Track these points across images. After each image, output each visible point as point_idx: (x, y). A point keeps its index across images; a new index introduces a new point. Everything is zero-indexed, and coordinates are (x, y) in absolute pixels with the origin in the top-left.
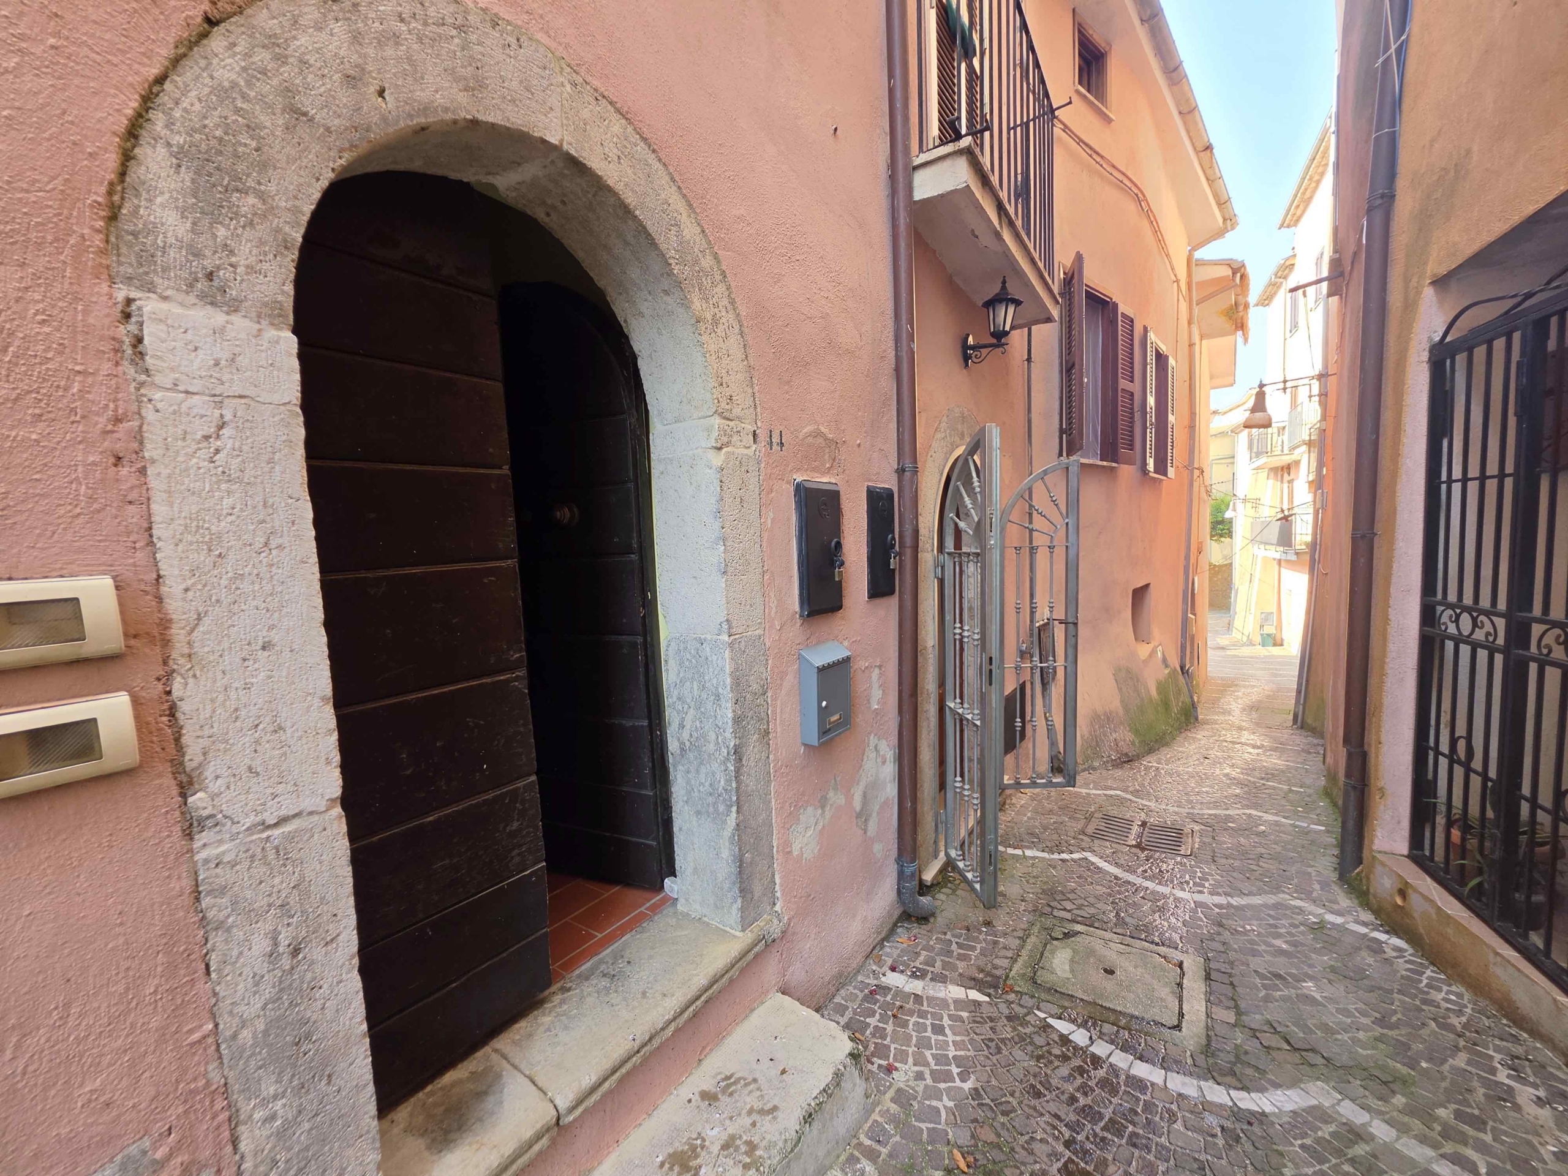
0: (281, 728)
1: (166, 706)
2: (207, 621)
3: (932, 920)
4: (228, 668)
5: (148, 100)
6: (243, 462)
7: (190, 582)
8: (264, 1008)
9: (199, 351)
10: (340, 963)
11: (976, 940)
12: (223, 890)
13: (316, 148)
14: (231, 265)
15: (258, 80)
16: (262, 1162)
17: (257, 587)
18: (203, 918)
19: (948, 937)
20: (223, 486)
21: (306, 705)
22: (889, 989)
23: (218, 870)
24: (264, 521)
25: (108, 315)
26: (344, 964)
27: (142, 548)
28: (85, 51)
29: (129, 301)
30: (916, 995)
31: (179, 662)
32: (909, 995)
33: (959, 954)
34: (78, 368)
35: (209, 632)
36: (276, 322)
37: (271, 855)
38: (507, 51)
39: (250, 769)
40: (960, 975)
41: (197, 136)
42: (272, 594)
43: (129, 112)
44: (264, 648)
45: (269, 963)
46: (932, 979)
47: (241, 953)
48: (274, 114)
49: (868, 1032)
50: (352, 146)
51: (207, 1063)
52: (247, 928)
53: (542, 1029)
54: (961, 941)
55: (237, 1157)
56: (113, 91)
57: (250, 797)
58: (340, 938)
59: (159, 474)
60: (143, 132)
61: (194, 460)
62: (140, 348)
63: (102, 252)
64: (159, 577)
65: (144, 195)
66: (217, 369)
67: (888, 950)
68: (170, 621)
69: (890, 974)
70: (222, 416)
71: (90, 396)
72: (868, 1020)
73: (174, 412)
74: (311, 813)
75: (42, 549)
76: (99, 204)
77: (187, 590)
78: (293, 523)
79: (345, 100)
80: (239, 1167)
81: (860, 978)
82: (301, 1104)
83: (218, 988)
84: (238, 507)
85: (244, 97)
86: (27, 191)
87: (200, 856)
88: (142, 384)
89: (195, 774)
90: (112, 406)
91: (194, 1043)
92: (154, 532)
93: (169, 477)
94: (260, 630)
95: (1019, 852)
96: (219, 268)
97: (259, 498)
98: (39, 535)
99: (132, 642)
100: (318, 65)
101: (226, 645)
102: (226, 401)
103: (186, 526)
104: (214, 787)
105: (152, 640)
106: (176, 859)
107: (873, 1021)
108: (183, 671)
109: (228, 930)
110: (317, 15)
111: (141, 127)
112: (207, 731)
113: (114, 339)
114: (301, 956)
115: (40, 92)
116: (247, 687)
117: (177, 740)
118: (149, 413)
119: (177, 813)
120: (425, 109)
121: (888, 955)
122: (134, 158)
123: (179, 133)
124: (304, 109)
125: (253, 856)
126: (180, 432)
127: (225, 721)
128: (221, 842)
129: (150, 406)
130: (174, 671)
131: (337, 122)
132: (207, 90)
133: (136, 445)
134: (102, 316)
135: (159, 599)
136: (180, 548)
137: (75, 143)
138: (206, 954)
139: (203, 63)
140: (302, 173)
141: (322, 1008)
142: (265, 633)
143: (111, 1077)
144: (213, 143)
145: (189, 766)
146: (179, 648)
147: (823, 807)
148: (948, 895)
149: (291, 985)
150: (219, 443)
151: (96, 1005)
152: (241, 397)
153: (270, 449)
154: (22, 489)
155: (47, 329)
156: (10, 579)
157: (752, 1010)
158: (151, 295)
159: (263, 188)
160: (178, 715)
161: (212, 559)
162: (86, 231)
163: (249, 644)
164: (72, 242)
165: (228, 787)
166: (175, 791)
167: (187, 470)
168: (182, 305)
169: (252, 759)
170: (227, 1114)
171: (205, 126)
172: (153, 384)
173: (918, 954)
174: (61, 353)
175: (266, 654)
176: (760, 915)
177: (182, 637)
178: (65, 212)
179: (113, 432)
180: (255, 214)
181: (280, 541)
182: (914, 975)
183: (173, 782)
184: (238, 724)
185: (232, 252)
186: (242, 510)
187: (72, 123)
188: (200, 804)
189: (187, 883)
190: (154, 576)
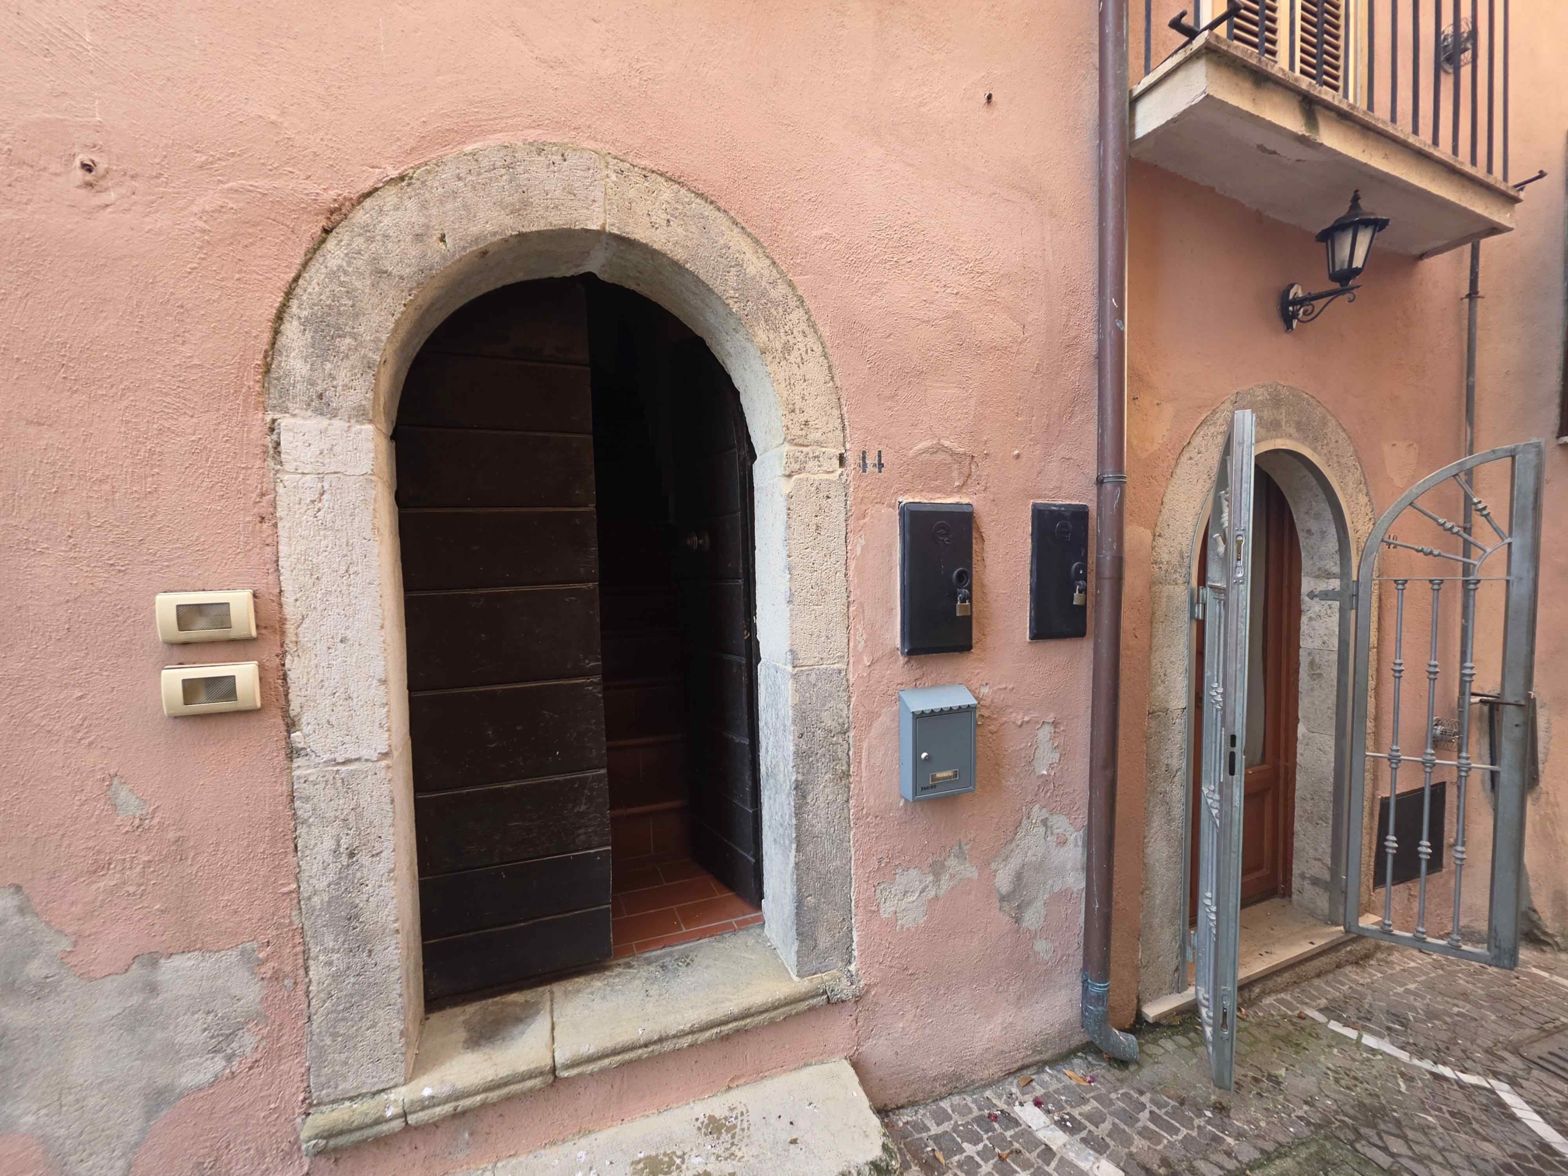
0: (350, 698)
1: (281, 673)
2: (307, 621)
3: (1133, 1068)
4: (319, 652)
5: (289, 294)
6: (335, 516)
7: (298, 595)
8: (329, 886)
9: (312, 446)
10: (381, 873)
11: (1188, 1123)
12: (307, 799)
13: (392, 293)
14: (333, 387)
15: (355, 259)
16: (323, 990)
17: (340, 600)
18: (295, 814)
19: (1144, 1099)
20: (322, 533)
21: (367, 683)
22: (1017, 1123)
23: (305, 785)
24: (345, 556)
25: (261, 431)
26: (383, 874)
27: (272, 573)
28: (255, 276)
29: (274, 421)
30: (1048, 1148)
31: (290, 647)
32: (1038, 1143)
33: (1145, 1128)
34: (243, 466)
35: (308, 628)
36: (361, 419)
37: (339, 783)
38: (552, 168)
39: (329, 722)
40: (1131, 1155)
41: (316, 308)
42: (349, 605)
43: (277, 305)
44: (342, 641)
45: (334, 857)
46: (1083, 1140)
47: (316, 844)
48: (364, 278)
49: (956, 1158)
50: (418, 284)
51: (291, 910)
52: (321, 828)
53: (589, 990)
54: (1161, 1112)
55: (307, 980)
56: (268, 295)
57: (328, 740)
58: (383, 855)
59: (284, 527)
60: (286, 315)
61: (305, 517)
62: (279, 449)
63: (259, 394)
64: (281, 591)
65: (285, 354)
66: (321, 456)
67: (1046, 1077)
68: (286, 619)
69: (1029, 1107)
70: (323, 487)
71: (248, 482)
72: (965, 1145)
73: (294, 487)
74: (367, 760)
75: (220, 573)
76: (259, 365)
77: (296, 600)
78: (365, 556)
79: (414, 253)
80: (308, 987)
81: (988, 1093)
82: (349, 963)
83: (301, 863)
84: (330, 546)
85: (345, 273)
86: (221, 367)
87: (296, 773)
88: (277, 471)
89: (296, 719)
90: (259, 486)
91: (285, 894)
92: (280, 563)
93: (290, 528)
94: (340, 629)
95: (1352, 1034)
96: (326, 390)
97: (344, 540)
98: (219, 565)
99: (264, 631)
100: (396, 234)
101: (318, 637)
102: (326, 476)
103: (298, 559)
104: (307, 730)
105: (275, 632)
106: (281, 772)
107: (970, 1149)
108: (291, 652)
109: (309, 826)
110: (396, 199)
111: (284, 312)
112: (303, 693)
113: (263, 445)
114: (355, 859)
115: (230, 308)
116: (330, 666)
117: (287, 695)
118: (280, 490)
119: (284, 743)
120: (477, 239)
121: (1043, 1084)
122: (280, 332)
123: (305, 309)
124: (385, 269)
125: (327, 781)
126: (297, 499)
127: (315, 687)
128: (309, 767)
129: (281, 484)
130: (286, 651)
131: (408, 270)
132: (323, 276)
133: (271, 510)
134: (257, 431)
135: (281, 605)
136: (294, 573)
137: (247, 333)
138: (296, 838)
139: (321, 260)
140: (382, 313)
141: (367, 901)
142: (343, 632)
143: (238, 896)
144: (326, 309)
145: (292, 713)
146: (290, 637)
147: (937, 875)
148: (1180, 1046)
149: (347, 877)
150: (320, 505)
151: (232, 849)
152: (335, 473)
153: (352, 506)
154: (212, 538)
155: (228, 445)
156: (204, 590)
157: (806, 1065)
158: (287, 415)
159: (355, 330)
160: (288, 680)
161: (313, 580)
162: (251, 383)
163: (333, 638)
164: (244, 391)
165: (314, 732)
166: (283, 728)
167: (300, 523)
168: (304, 418)
169: (330, 715)
170: (302, 948)
171: (321, 300)
172: (283, 470)
173: (1084, 1101)
174: (234, 458)
175: (343, 645)
176: (826, 969)
177: (291, 630)
178: (241, 374)
179: (260, 502)
180: (350, 349)
181: (355, 569)
182: (1061, 1124)
183: (281, 722)
184: (323, 690)
185: (334, 378)
186: (332, 548)
187: (246, 321)
188: (298, 740)
189: (285, 788)
190: (278, 591)
